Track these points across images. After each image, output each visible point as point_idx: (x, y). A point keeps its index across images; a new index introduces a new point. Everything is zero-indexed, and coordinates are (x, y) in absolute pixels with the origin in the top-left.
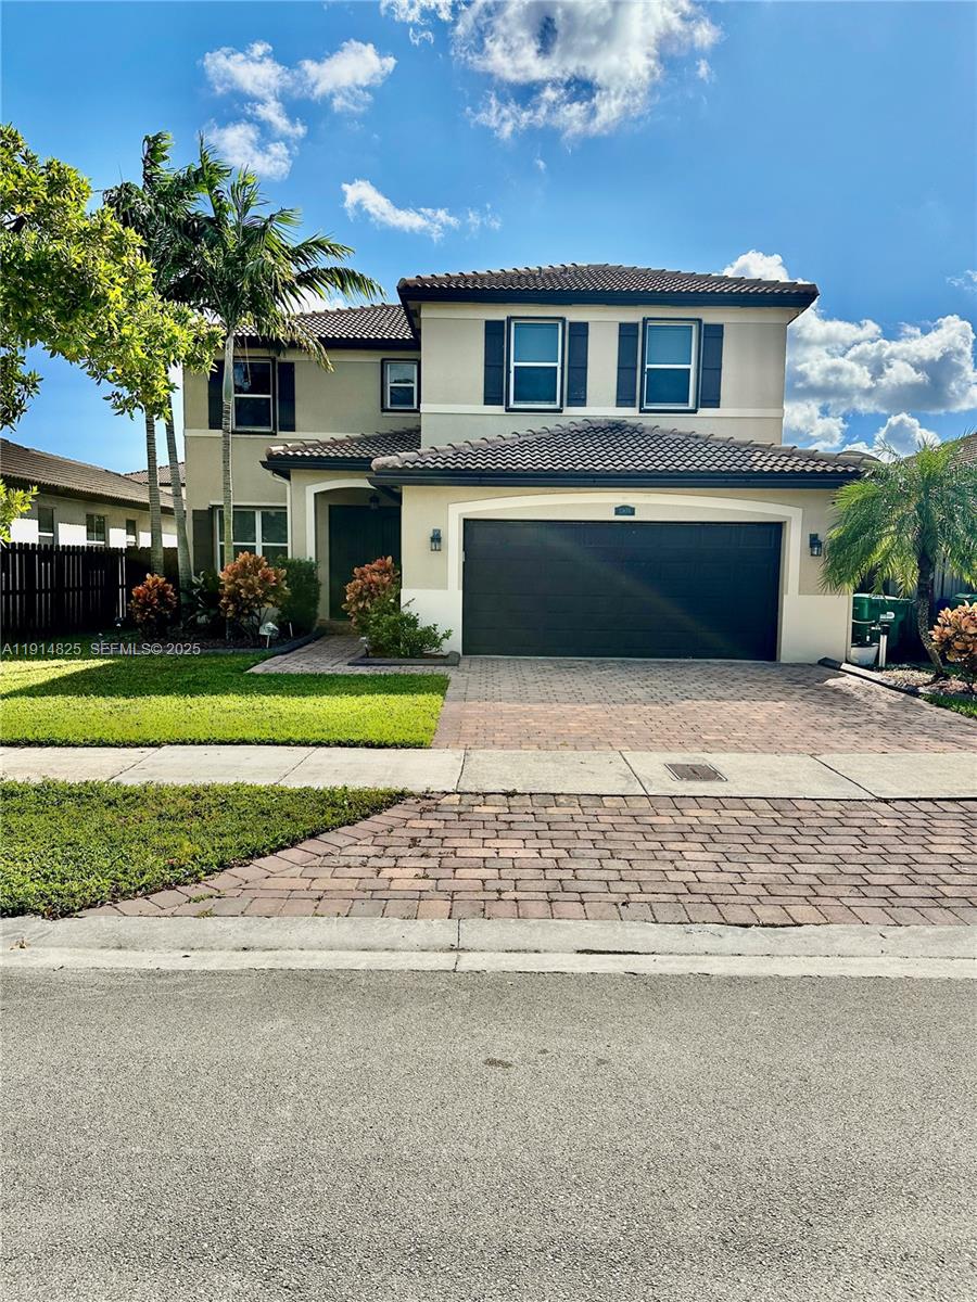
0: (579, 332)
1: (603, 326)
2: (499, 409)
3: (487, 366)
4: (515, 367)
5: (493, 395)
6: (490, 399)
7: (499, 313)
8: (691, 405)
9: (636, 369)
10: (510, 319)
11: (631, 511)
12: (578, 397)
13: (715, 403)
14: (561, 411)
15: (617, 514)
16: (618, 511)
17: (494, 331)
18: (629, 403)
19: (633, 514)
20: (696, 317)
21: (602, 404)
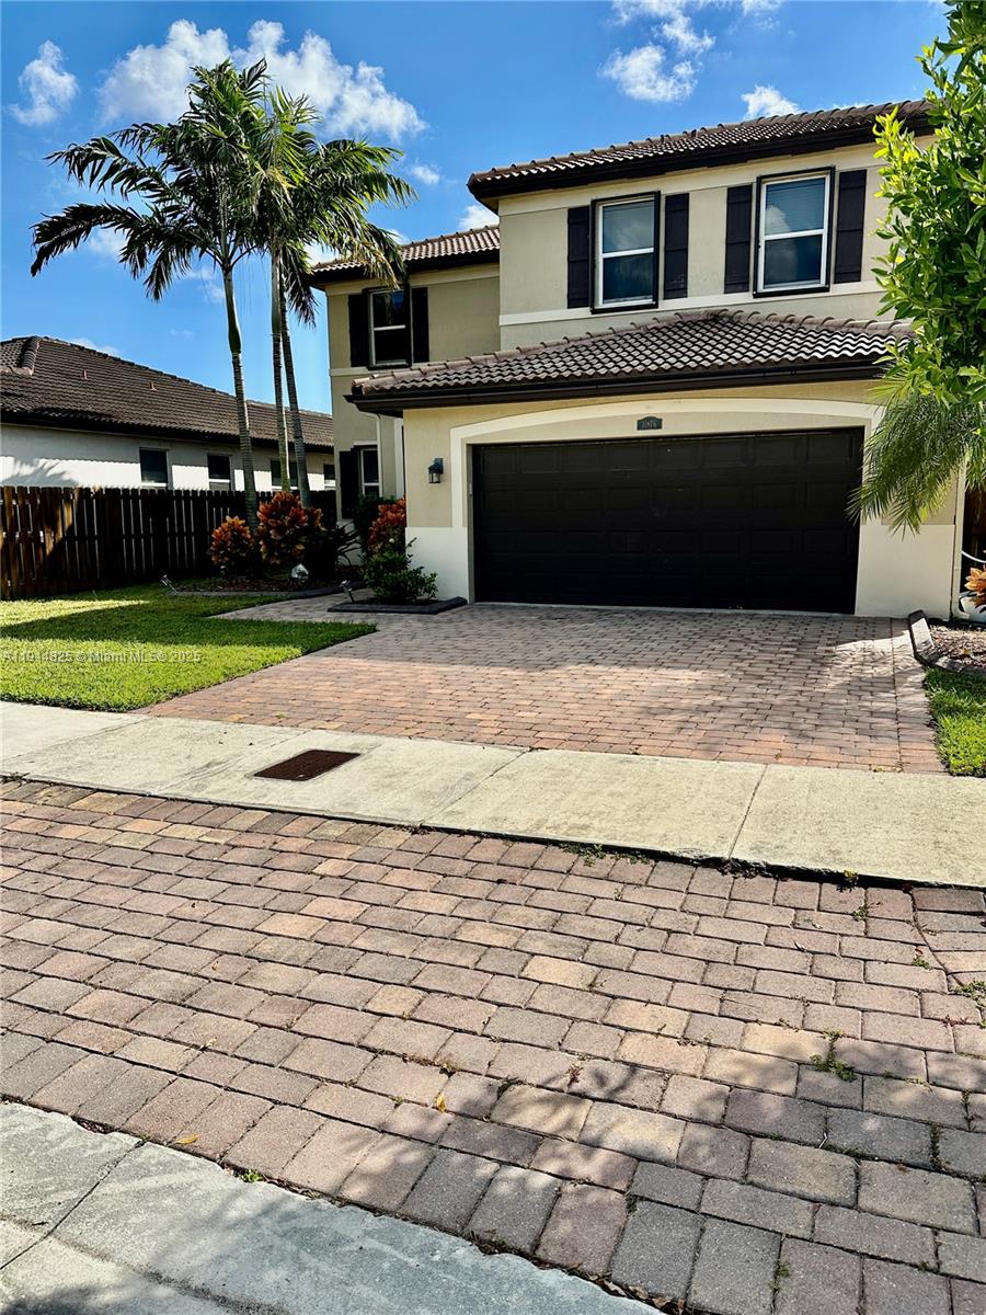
0: (679, 204)
1: (707, 195)
2: (584, 312)
3: (570, 262)
4: (605, 260)
5: (579, 294)
6: (573, 302)
7: (581, 198)
8: (823, 282)
9: (749, 243)
10: (594, 202)
11: (657, 423)
12: (678, 288)
13: (855, 276)
14: (656, 306)
15: (639, 428)
16: (642, 424)
17: (580, 222)
18: (740, 288)
19: (659, 427)
20: (828, 165)
21: (706, 291)
